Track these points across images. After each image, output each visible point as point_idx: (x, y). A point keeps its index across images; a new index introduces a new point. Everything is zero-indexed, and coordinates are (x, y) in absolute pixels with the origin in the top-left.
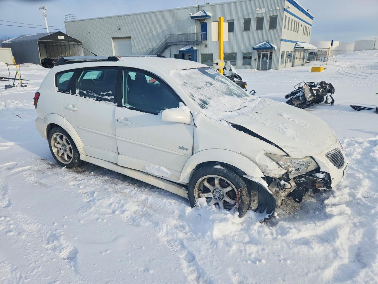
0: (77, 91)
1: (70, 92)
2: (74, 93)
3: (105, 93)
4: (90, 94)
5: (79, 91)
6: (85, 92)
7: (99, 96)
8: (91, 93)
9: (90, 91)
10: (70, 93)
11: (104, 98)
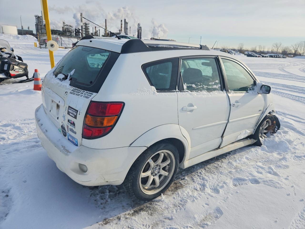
0: (185, 87)
1: (175, 89)
2: (181, 89)
3: (213, 83)
4: (200, 87)
5: (187, 86)
6: (194, 86)
7: (209, 87)
8: (200, 85)
9: (199, 84)
10: (177, 90)
11: (213, 87)
